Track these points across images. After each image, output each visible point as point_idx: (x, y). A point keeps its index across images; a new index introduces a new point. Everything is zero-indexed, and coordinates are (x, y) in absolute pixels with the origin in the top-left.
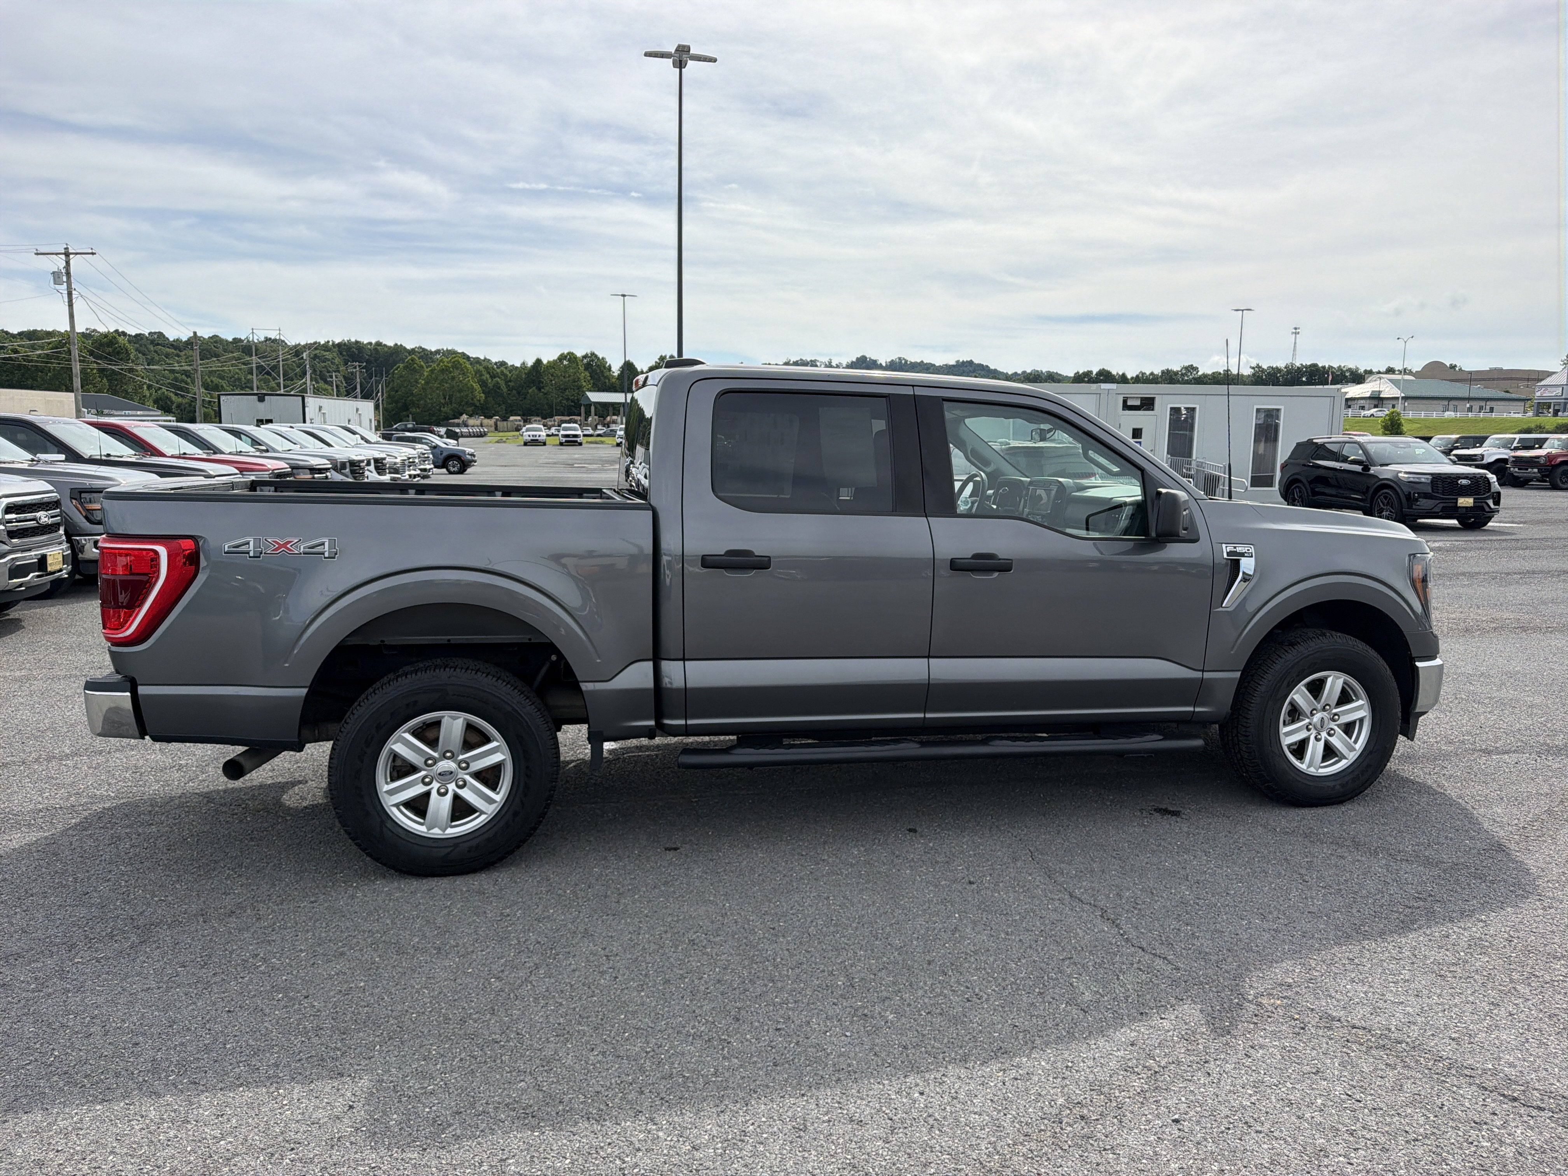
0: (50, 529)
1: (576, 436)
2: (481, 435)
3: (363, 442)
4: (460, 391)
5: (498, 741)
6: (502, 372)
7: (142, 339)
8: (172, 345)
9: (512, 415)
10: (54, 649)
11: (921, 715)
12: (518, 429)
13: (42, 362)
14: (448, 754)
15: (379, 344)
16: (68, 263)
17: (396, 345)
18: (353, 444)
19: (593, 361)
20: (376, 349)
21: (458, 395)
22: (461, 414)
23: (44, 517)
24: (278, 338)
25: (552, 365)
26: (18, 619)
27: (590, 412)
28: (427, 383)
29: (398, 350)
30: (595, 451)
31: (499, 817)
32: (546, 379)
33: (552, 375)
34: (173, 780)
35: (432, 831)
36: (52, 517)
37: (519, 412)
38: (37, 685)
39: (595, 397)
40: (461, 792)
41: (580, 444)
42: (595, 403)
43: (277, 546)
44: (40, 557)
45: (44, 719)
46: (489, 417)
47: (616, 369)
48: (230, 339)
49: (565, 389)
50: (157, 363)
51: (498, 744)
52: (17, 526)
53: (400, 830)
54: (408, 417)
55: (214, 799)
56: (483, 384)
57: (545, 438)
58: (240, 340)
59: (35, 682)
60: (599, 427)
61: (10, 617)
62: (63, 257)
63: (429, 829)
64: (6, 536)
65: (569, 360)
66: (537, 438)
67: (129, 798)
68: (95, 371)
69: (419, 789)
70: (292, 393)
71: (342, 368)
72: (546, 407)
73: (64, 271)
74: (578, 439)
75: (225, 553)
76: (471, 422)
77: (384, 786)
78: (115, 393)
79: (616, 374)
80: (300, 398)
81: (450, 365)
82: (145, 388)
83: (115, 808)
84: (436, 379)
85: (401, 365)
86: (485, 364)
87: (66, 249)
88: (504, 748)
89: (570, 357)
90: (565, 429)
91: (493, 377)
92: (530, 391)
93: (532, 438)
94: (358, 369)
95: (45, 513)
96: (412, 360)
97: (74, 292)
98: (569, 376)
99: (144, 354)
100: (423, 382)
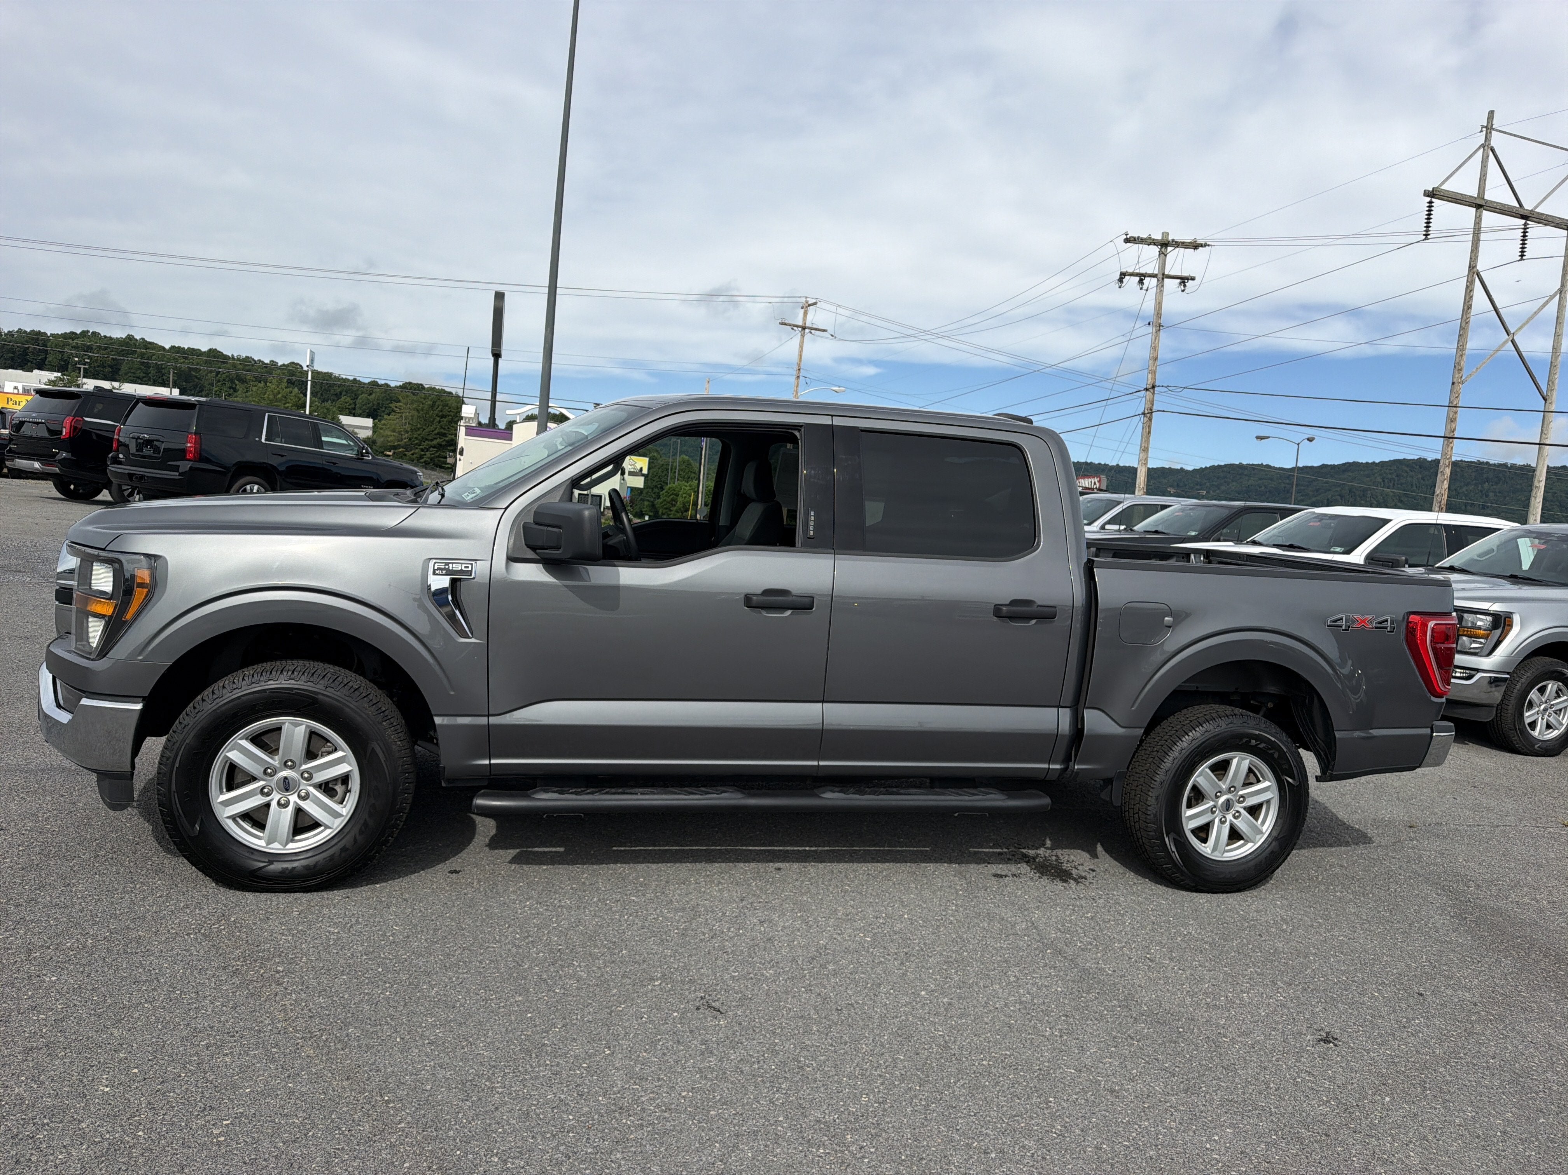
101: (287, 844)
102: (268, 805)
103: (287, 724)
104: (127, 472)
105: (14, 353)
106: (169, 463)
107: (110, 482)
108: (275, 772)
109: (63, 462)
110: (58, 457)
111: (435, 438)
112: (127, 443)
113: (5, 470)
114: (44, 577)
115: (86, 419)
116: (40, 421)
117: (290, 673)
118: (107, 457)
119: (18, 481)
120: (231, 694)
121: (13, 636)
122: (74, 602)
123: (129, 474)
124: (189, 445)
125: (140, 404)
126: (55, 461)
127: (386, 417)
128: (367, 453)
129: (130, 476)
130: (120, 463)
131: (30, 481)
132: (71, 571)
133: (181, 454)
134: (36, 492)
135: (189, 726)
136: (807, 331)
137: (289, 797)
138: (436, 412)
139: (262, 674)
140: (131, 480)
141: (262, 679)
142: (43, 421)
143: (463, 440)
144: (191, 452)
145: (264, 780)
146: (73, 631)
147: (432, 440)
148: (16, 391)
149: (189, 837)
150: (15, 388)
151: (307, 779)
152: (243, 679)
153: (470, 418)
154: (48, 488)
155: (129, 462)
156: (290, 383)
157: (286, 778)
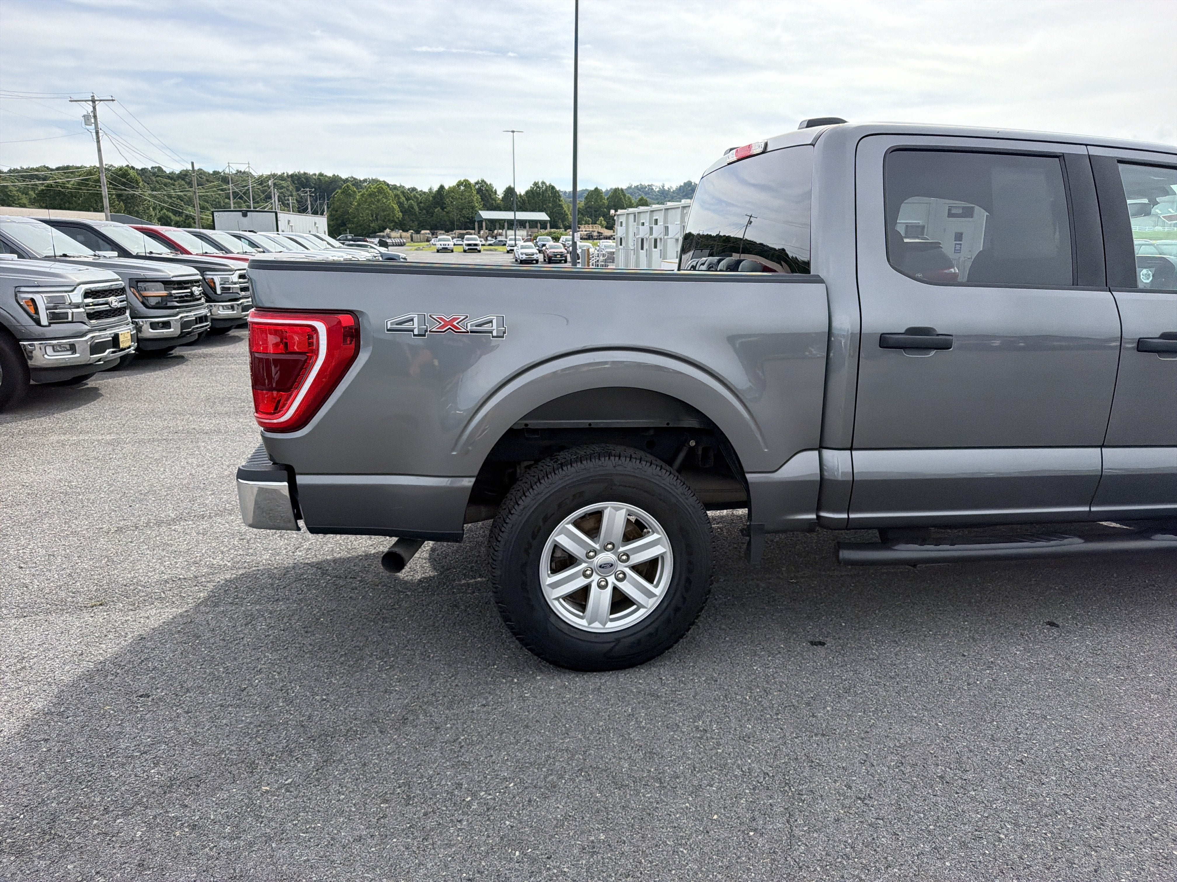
0: (118, 312)
1: (476, 245)
2: (402, 245)
3: (329, 247)
4: (384, 211)
5: (658, 533)
6: (415, 196)
7: (146, 172)
8: (169, 177)
9: (423, 230)
10: (133, 414)
11: (1087, 509)
12: (428, 240)
13: (76, 189)
14: (610, 546)
15: (321, 175)
16: (94, 108)
17: (334, 175)
18: (323, 248)
19: (483, 186)
20: (319, 179)
21: (382, 214)
22: (385, 229)
23: (114, 301)
24: (247, 170)
25: (452, 190)
26: (96, 388)
27: (482, 227)
28: (359, 205)
29: (335, 180)
30: (490, 257)
31: (659, 612)
32: (447, 201)
33: (452, 198)
34: (280, 549)
35: (592, 625)
36: (121, 302)
37: (429, 228)
38: (128, 448)
39: (486, 215)
40: (621, 585)
41: (479, 251)
42: (486, 220)
43: (443, 323)
44: (113, 335)
45: (142, 482)
46: (405, 230)
47: (500, 194)
48: (211, 172)
49: (462, 209)
50: (159, 190)
51: (659, 536)
52: (93, 309)
53: (563, 626)
54: (346, 231)
55: (327, 570)
56: (401, 205)
57: (452, 246)
58: (218, 173)
59: (125, 446)
60: (489, 238)
61: (89, 386)
62: (91, 103)
63: (590, 624)
64: (86, 318)
65: (465, 186)
66: (447, 246)
67: (245, 568)
68: (114, 197)
69: (580, 583)
70: (266, 210)
71: (294, 193)
72: (448, 223)
73: (92, 114)
74: (478, 248)
75: (388, 330)
76: (393, 234)
77: (547, 579)
78: (130, 213)
79: (500, 197)
80: (274, 214)
81: (375, 190)
82: (152, 209)
83: (236, 578)
84: (365, 202)
85: (340, 191)
86: (402, 189)
87: (93, 96)
88: (665, 540)
89: (466, 184)
90: (468, 239)
91: (408, 199)
92: (436, 210)
93: (443, 246)
94: (308, 193)
95: (115, 298)
96: (348, 186)
97: (100, 131)
98: (465, 199)
99: (148, 184)
100: (356, 204)
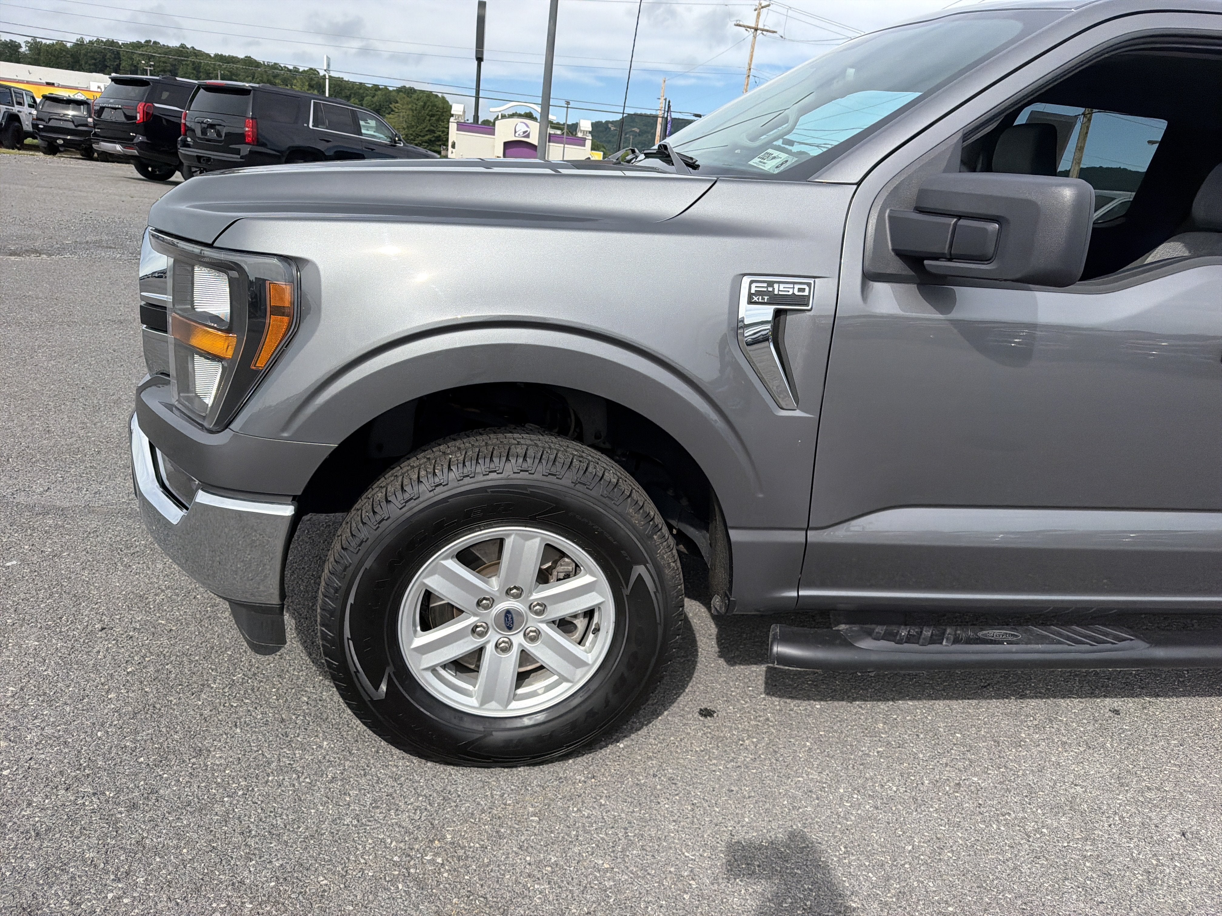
101: (508, 703)
102: (480, 651)
103: (513, 537)
104: (195, 154)
105: (95, 59)
106: (231, 146)
107: (181, 163)
108: (492, 601)
109: (140, 145)
110: (136, 141)
111: (427, 135)
112: (193, 127)
113: (96, 155)
114: (132, 254)
115: (156, 105)
116: (117, 106)
117: (520, 460)
118: (176, 141)
119: (106, 164)
120: (432, 494)
121: (106, 320)
122: (170, 328)
123: (197, 156)
124: (247, 129)
125: (202, 90)
126: (133, 144)
127: (387, 116)
128: (400, 140)
129: (199, 158)
130: (188, 146)
131: (116, 164)
132: (161, 275)
133: (240, 138)
134: (120, 173)
135: (369, 542)
136: (759, 32)
137: (511, 637)
138: (427, 112)
139: (477, 462)
140: (200, 162)
141: (478, 470)
142: (120, 106)
143: (454, 134)
144: (249, 135)
145: (475, 615)
146: (173, 372)
147: (423, 136)
148: (99, 90)
149: (372, 700)
150: (99, 87)
151: (538, 613)
152: (450, 469)
153: (459, 116)
154: (131, 170)
155: (197, 145)
156: (311, 86)
157: (508, 612)
